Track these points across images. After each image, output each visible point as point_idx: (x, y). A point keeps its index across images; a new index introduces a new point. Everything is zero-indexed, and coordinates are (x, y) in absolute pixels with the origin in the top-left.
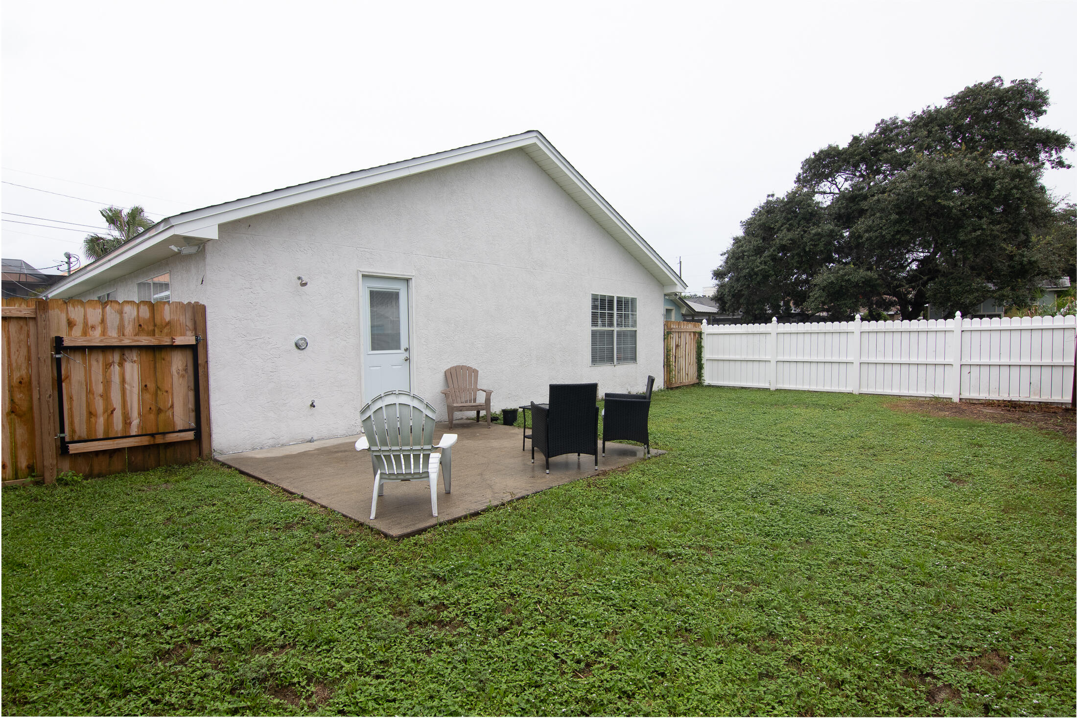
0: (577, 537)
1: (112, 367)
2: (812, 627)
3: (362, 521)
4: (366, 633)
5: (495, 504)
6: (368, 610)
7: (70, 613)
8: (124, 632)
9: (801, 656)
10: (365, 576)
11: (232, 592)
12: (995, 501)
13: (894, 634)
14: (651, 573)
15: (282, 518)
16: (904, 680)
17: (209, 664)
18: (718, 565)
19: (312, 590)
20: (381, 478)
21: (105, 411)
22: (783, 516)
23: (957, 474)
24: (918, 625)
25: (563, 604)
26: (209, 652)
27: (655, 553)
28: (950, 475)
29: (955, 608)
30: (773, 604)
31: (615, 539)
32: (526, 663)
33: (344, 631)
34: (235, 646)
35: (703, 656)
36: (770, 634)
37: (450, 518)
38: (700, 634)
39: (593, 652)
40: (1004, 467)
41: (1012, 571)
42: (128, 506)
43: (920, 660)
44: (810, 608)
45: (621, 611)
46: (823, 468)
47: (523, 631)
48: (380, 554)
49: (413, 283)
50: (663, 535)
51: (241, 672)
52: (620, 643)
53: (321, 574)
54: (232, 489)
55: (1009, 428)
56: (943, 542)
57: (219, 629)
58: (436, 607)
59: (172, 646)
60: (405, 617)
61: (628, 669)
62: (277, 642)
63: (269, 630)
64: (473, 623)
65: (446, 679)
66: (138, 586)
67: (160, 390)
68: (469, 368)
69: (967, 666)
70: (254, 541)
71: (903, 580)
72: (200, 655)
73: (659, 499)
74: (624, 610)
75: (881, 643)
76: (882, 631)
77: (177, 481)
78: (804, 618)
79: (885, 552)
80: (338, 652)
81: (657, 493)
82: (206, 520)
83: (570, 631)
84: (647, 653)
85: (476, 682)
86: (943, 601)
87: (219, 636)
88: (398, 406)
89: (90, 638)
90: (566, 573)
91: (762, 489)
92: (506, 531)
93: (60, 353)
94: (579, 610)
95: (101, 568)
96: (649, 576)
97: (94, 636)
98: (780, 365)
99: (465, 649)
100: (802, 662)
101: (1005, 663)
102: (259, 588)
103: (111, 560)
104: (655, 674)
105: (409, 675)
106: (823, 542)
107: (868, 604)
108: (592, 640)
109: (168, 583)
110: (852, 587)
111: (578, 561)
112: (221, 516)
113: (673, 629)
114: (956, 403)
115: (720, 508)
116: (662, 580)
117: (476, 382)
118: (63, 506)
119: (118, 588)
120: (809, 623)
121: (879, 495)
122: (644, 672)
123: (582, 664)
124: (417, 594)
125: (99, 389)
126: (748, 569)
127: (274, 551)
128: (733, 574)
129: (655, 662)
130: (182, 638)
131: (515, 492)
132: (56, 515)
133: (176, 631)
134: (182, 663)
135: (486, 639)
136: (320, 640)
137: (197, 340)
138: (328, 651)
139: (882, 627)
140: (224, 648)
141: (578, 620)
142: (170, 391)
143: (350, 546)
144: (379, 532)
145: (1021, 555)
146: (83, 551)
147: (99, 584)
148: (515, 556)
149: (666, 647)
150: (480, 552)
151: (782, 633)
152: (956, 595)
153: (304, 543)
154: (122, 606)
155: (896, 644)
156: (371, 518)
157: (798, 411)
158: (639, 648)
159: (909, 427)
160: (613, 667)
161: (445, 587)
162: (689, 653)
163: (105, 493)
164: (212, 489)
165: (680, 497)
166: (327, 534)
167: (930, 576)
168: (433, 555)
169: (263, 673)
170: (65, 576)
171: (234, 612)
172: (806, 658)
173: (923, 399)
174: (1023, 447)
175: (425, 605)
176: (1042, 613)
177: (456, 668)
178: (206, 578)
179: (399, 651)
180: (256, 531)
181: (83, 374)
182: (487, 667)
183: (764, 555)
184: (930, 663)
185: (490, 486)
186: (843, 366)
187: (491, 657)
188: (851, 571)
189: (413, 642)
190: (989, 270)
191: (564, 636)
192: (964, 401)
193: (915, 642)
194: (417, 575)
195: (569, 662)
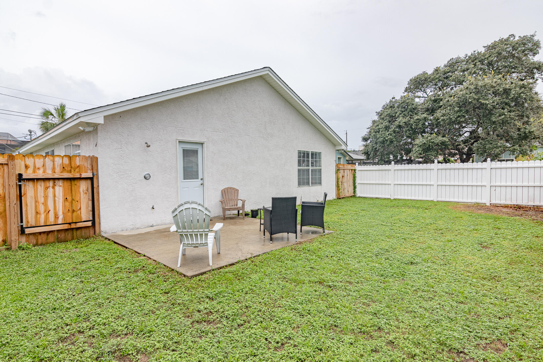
0: (283, 277)
1: (49, 189)
2: (401, 325)
3: (173, 268)
4: (169, 327)
5: (242, 259)
6: (172, 315)
7: (16, 318)
8: (44, 328)
9: (394, 341)
10: (172, 297)
11: (103, 306)
12: (505, 258)
13: (445, 329)
14: (319, 296)
15: (132, 267)
16: (448, 355)
17: (87, 344)
18: (355, 291)
19: (144, 304)
20: (183, 246)
21: (45, 212)
22: (391, 266)
23: (486, 244)
24: (458, 325)
25: (273, 312)
26: (87, 338)
27: (323, 285)
28: (482, 244)
29: (478, 316)
30: (381, 313)
31: (302, 278)
32: (250, 343)
33: (158, 326)
34: (101, 334)
35: (342, 340)
36: (379, 328)
37: (219, 266)
38: (342, 328)
39: (286, 338)
40: (512, 240)
41: (511, 297)
42: (55, 260)
43: (458, 344)
44: (401, 315)
45: (302, 315)
46: (414, 240)
47: (250, 326)
48: (181, 285)
49: (205, 145)
50: (327, 276)
51: (103, 348)
52: (300, 332)
53: (150, 296)
54: (109, 251)
55: (516, 219)
56: (474, 280)
57: (94, 325)
58: (207, 313)
59: (68, 335)
60: (191, 318)
61: (303, 346)
62: (123, 332)
63: (119, 325)
64: (225, 322)
65: (208, 352)
66: (55, 303)
67: (74, 200)
68: (234, 189)
69: (483, 348)
70: (117, 278)
71: (452, 300)
72: (82, 339)
73: (327, 256)
74: (304, 315)
75: (437, 335)
76: (438, 328)
77: (82, 247)
78: (398, 320)
79: (443, 285)
80: (154, 337)
81: (327, 253)
82: (94, 268)
83: (275, 326)
84: (313, 338)
85: (223, 353)
86: (472, 312)
87: (94, 329)
88: (191, 209)
89: (25, 331)
90: (275, 296)
91: (381, 251)
92: (247, 273)
93: (21, 182)
94: (280, 315)
95: (36, 294)
96: (319, 297)
97: (28, 330)
98: (396, 186)
99: (219, 336)
100: (394, 344)
101: (504, 347)
102: (117, 303)
103: (42, 289)
104: (317, 350)
105: (190, 349)
106: (411, 280)
107: (432, 313)
108: (286, 331)
109: (69, 302)
110: (424, 304)
111: (282, 289)
112: (101, 265)
113: (328, 325)
114: (488, 206)
115: (358, 261)
116: (325, 299)
117: (237, 196)
118: (20, 261)
119: (44, 304)
120: (400, 323)
121: (443, 254)
122: (311, 348)
123: (279, 344)
124: (198, 306)
125: (42, 200)
126: (370, 294)
127: (127, 284)
128: (362, 296)
129: (317, 343)
130: (74, 330)
131: (253, 253)
132: (15, 265)
133: (72, 327)
134: (73, 344)
135: (231, 330)
136: (145, 330)
137: (93, 175)
138: (149, 337)
139: (438, 326)
140: (95, 336)
141: (280, 321)
142: (79, 201)
143: (165, 281)
144: (181, 274)
145: (517, 288)
146: (28, 284)
147: (34, 302)
148: (250, 287)
149: (324, 335)
150: (232, 284)
151: (385, 328)
152: (480, 309)
153: (143, 280)
154: (45, 313)
155: (445, 335)
156: (178, 266)
157: (404, 210)
158: (309, 336)
159: (462, 219)
160: (295, 346)
161: (213, 303)
162: (335, 338)
163: (43, 254)
164: (99, 251)
165: (338, 256)
166: (155, 275)
167: (466, 298)
168: (208, 286)
169: (114, 349)
170: (16, 298)
171: (102, 316)
172: (396, 342)
173: (471, 204)
174: (522, 229)
175: (201, 312)
176: (527, 320)
177: (214, 346)
178: (90, 298)
179: (185, 337)
180: (119, 273)
181: (33, 192)
182: (230, 345)
183: (379, 286)
184: (463, 346)
185: (241, 250)
186: (428, 187)
187: (233, 340)
188: (424, 295)
189: (193, 332)
190: (507, 136)
191: (271, 329)
192: (492, 205)
193: (456, 334)
194: (199, 296)
195: (273, 343)
